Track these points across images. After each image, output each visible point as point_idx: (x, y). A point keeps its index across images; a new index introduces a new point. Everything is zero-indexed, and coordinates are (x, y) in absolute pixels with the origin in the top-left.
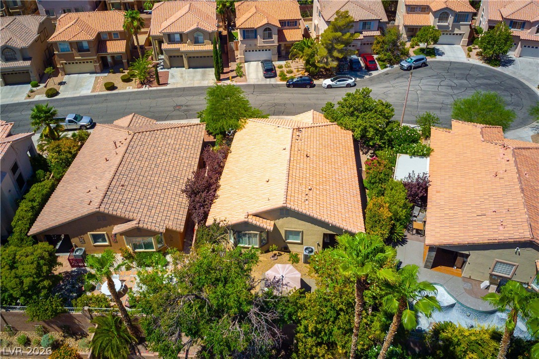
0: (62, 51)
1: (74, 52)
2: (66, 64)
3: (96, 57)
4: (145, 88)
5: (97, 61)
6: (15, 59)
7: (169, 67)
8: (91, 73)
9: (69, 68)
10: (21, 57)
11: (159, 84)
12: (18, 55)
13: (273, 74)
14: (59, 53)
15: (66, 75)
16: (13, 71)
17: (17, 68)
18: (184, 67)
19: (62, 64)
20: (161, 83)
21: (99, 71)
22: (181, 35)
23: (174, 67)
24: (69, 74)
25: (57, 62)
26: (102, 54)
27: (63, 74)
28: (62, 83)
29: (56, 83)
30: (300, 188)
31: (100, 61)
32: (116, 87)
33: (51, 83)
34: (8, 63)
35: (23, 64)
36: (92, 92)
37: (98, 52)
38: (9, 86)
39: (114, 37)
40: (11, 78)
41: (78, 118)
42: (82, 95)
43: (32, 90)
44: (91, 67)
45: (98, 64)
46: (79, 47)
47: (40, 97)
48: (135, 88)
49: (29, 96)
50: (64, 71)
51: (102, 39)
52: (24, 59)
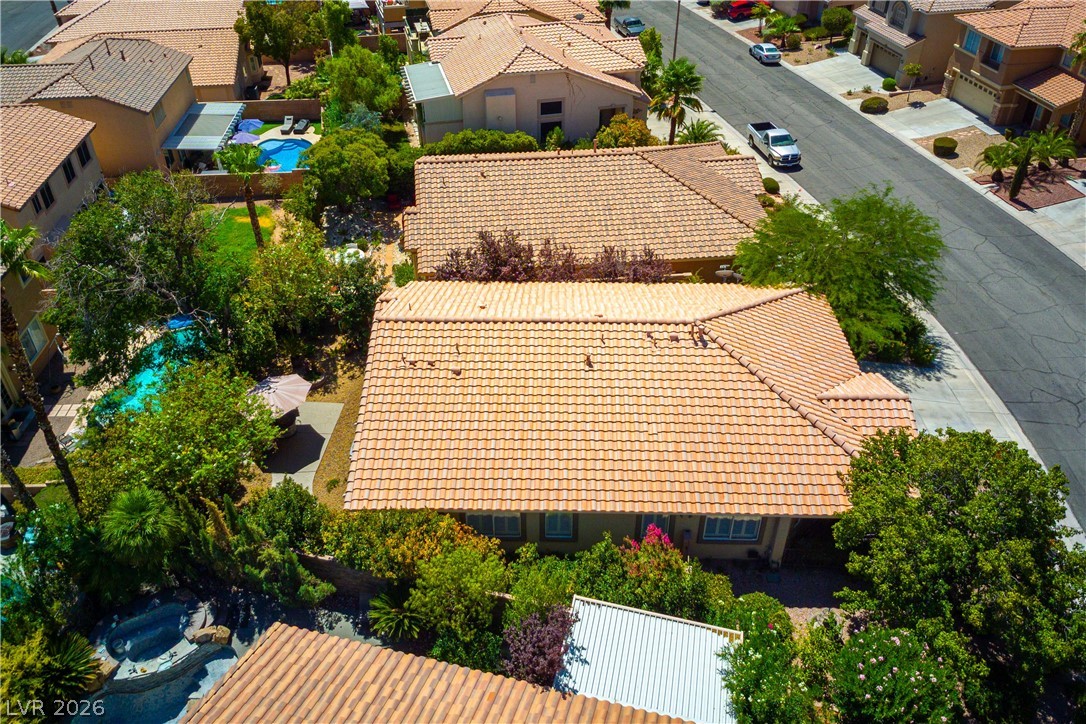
0: (965, 48)
1: (977, 57)
2: (961, 77)
3: (998, 87)
4: (983, 189)
5: (1002, 100)
6: (902, 28)
8: (981, 117)
9: (963, 89)
10: (908, 28)
11: (1014, 200)
12: (907, 22)
14: (961, 50)
15: (948, 97)
16: (887, 46)
17: (892, 43)
19: (954, 74)
20: (1020, 197)
21: (993, 120)
24: (953, 99)
25: (949, 64)
26: (1021, 90)
27: (945, 94)
28: (917, 105)
29: (912, 100)
30: (447, 349)
31: (1011, 102)
32: (956, 156)
33: (905, 97)
34: (891, 29)
35: (901, 39)
36: (915, 140)
37: (1016, 82)
38: (867, 69)
39: (1082, 73)
40: (880, 58)
41: (785, 142)
42: (895, 135)
43: (869, 88)
44: (989, 104)
45: (999, 106)
46: (991, 52)
47: (855, 105)
48: (971, 176)
49: (850, 93)
50: (950, 88)
51: (1061, 64)
52: (912, 35)
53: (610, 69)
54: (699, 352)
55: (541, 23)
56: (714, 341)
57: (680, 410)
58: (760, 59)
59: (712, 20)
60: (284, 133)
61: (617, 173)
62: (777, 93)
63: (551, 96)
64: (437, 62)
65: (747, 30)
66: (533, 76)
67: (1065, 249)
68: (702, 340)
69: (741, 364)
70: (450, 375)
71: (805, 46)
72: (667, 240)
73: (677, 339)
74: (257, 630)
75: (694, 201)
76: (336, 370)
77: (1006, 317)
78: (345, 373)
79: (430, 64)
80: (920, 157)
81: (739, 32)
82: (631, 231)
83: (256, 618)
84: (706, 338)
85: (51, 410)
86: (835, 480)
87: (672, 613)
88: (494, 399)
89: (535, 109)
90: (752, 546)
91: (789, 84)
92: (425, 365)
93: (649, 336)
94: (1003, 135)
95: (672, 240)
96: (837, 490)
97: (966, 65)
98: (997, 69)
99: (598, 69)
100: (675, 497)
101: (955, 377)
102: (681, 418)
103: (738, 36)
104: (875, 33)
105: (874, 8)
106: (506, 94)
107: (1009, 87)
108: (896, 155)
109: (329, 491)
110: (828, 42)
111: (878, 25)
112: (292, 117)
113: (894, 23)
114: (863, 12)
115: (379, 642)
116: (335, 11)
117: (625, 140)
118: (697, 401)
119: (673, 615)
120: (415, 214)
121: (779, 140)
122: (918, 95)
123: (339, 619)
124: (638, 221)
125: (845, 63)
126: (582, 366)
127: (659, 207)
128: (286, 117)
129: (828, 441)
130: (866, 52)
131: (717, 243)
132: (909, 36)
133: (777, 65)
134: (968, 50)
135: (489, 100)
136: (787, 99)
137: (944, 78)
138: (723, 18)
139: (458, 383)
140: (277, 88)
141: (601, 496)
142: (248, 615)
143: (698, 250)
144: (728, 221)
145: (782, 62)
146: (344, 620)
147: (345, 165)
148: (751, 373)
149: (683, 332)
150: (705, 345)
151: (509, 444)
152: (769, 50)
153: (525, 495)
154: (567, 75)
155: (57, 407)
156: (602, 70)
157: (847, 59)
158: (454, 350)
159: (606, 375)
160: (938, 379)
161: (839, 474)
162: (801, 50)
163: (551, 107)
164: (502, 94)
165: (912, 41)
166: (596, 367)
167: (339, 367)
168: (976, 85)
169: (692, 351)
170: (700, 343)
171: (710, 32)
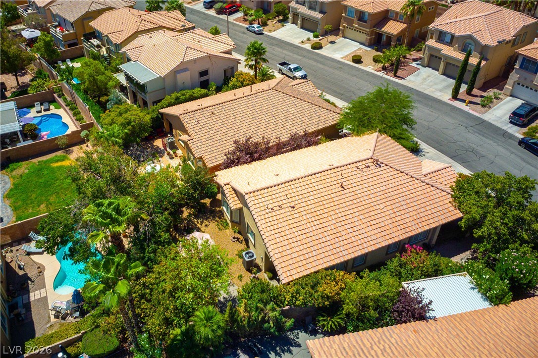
0: (348, 15)
1: (355, 19)
2: (347, 28)
3: (368, 30)
4: (381, 74)
5: (369, 35)
6: (315, 10)
7: (426, 65)
8: (361, 43)
9: (349, 32)
10: (318, 10)
11: (395, 76)
12: (318, 8)
13: (520, 121)
14: (346, 16)
15: (343, 37)
16: (309, 18)
17: (313, 17)
18: (438, 70)
19: (344, 27)
20: (398, 74)
21: (367, 44)
22: (453, 36)
23: (430, 67)
24: (345, 38)
25: (341, 23)
26: (378, 30)
27: (342, 36)
28: (332, 42)
29: (330, 40)
30: (282, 198)
31: (373, 35)
32: (362, 62)
33: (326, 39)
34: (309, 11)
35: (317, 15)
36: (342, 58)
37: (374, 27)
38: (302, 30)
39: (399, 19)
40: (307, 24)
41: (298, 70)
42: (332, 57)
43: (309, 38)
44: (363, 37)
45: (369, 38)
46: (361, 16)
47: (308, 46)
48: (373, 69)
49: (302, 42)
50: (343, 33)
51: (389, 17)
52: (321, 12)
53: (222, 51)
54: (380, 169)
55: (180, 34)
56: (382, 163)
57: (386, 195)
58: (254, 32)
59: (217, 16)
60: (38, 112)
61: (269, 99)
62: (273, 47)
63: (203, 69)
64: (136, 61)
65: (238, 19)
66: (195, 61)
67: (426, 92)
68: (378, 164)
69: (396, 170)
70: (291, 209)
71: (269, 22)
72: (303, 124)
73: (368, 167)
74: (268, 353)
75: (305, 105)
76: (196, 225)
77: (427, 124)
78: (201, 225)
79: (132, 62)
80: (348, 65)
81: (234, 20)
82: (287, 124)
83: (263, 348)
84: (379, 163)
85: (29, 297)
86: (450, 205)
87: (436, 275)
88: (315, 214)
89: (197, 75)
90: (423, 242)
91: (274, 42)
92: (278, 208)
93: (358, 168)
94: (373, 49)
95: (305, 124)
96: (452, 208)
97: (350, 23)
98: (366, 22)
99: (217, 51)
100: (403, 231)
101: (428, 153)
102: (389, 199)
103: (234, 22)
104: (301, 13)
105: (297, 2)
106: (185, 71)
107: (372, 29)
108: (340, 66)
109: (241, 281)
110: (278, 19)
111: (303, 10)
112: (39, 103)
113: (310, 8)
114: (293, 4)
115: (322, 335)
116: (48, 41)
117: (247, 83)
118: (390, 190)
119: (437, 276)
120: (192, 140)
121: (296, 69)
122: (331, 38)
123: (298, 334)
124: (288, 119)
125: (290, 29)
126: (340, 189)
127: (293, 110)
128: (35, 103)
129: (440, 191)
130: (299, 22)
131: (323, 121)
132: (320, 13)
133: (262, 34)
134: (349, 16)
135: (178, 76)
136: (277, 49)
137: (339, 29)
138: (222, 14)
139: (296, 212)
140: (12, 88)
141: (379, 240)
142: (258, 349)
143: (317, 126)
144: (322, 110)
145: (264, 32)
146: (300, 333)
147: (133, 124)
148: (402, 172)
149: (369, 162)
150: (380, 166)
151: (332, 232)
152: (258, 27)
153: (350, 251)
154: (209, 57)
155: (32, 295)
156: (219, 51)
157: (289, 26)
158: (286, 197)
159: (351, 190)
160: (424, 155)
161: (450, 202)
162: (268, 25)
163: (204, 73)
164: (183, 72)
165: (322, 15)
166: (346, 187)
167: (196, 223)
168: (355, 30)
169: (377, 170)
170: (378, 166)
171: (221, 22)
